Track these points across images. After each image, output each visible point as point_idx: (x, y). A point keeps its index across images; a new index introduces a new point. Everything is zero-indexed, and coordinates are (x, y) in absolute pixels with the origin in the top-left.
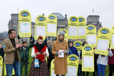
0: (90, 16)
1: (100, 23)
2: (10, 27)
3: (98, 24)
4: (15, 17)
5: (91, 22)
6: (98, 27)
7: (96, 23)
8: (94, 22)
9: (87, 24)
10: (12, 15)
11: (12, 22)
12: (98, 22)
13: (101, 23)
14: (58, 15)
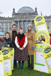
14: (28, 9)
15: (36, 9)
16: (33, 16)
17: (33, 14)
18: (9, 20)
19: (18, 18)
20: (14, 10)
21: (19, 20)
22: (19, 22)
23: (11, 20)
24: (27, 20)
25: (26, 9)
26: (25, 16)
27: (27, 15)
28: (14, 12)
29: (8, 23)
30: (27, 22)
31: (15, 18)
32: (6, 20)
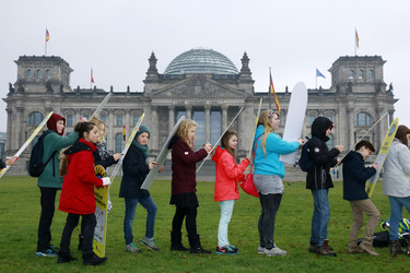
0: (343, 61)
1: (388, 88)
2: (14, 110)
3: (378, 90)
4: (33, 70)
5: (350, 84)
6: (381, 103)
7: (372, 89)
8: (362, 84)
9: (334, 91)
10: (23, 61)
11: (22, 90)
12: (380, 85)
13: (391, 87)
14: (210, 61)
15: (245, 60)
16: (233, 86)
17: (235, 79)
18: (128, 101)
19: (169, 94)
20: (153, 60)
21: (175, 102)
22: (172, 113)
23: (141, 101)
24: (208, 102)
25: (202, 60)
26: (198, 89)
27: (207, 85)
28: (152, 69)
29: (128, 116)
30: (208, 112)
31: (157, 94)
32: (118, 101)
